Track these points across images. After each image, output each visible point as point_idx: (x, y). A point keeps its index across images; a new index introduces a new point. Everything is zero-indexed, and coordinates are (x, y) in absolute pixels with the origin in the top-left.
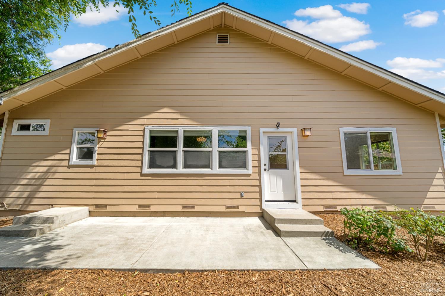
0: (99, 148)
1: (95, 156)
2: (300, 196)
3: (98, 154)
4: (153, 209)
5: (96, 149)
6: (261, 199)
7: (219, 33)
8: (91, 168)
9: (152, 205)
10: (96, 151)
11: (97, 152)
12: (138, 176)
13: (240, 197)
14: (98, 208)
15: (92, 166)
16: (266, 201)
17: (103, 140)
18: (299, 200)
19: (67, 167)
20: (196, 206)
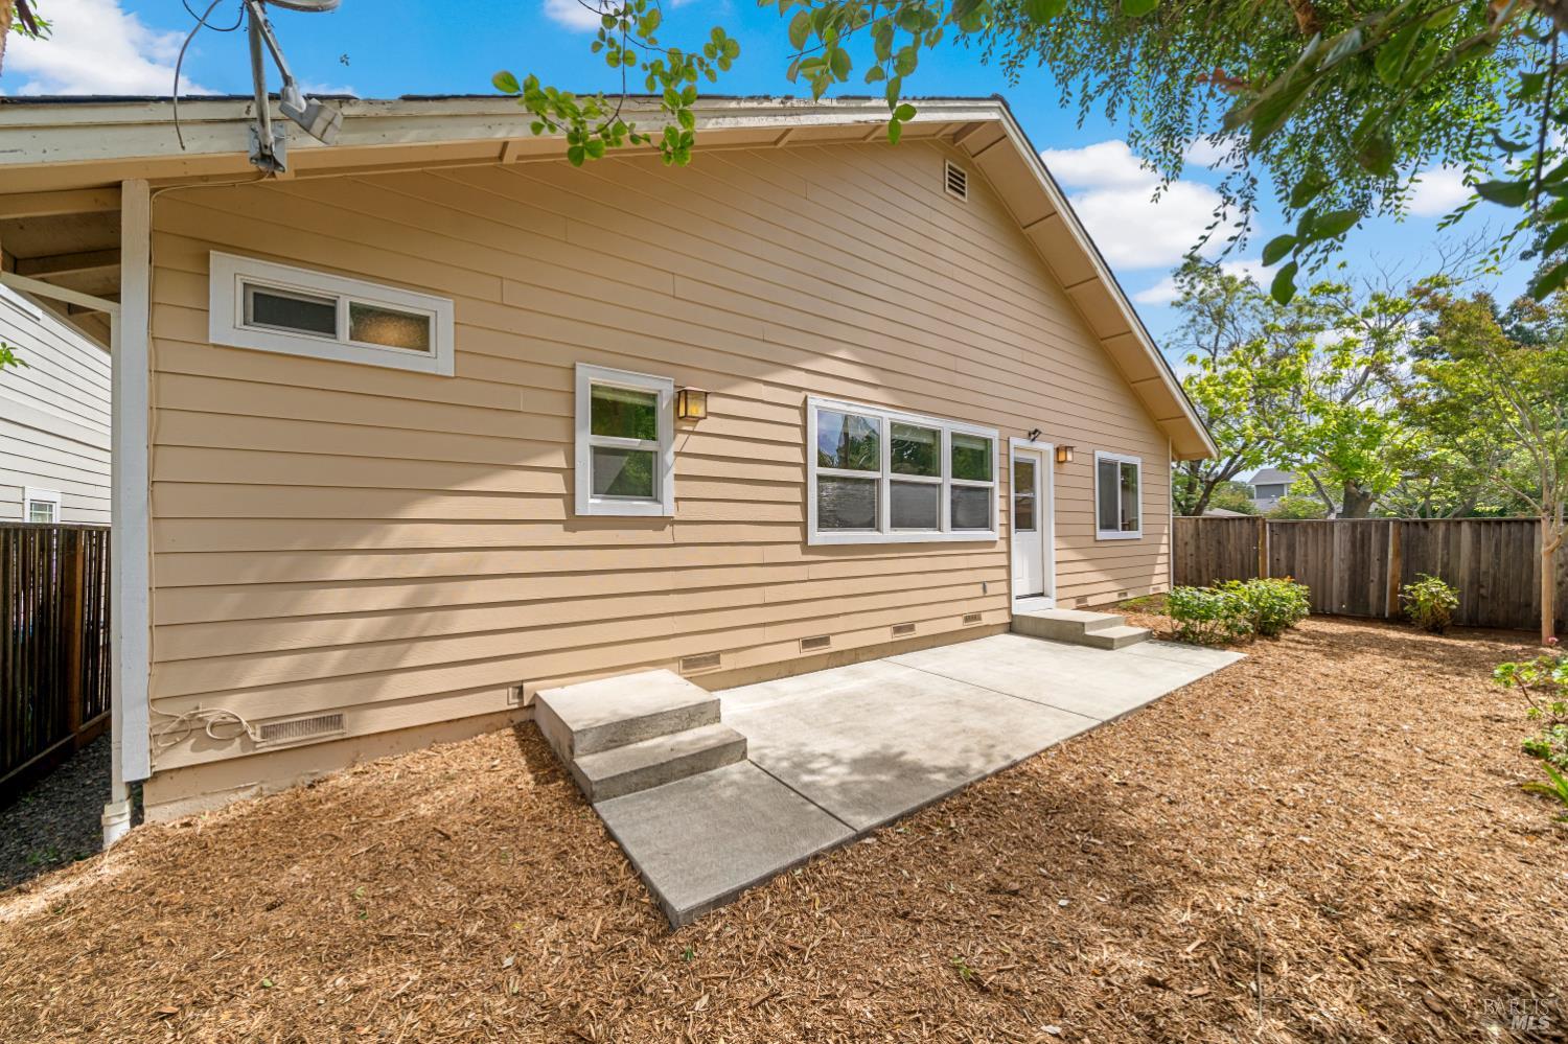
0: (677, 454)
1: (669, 488)
2: (1053, 581)
3: (678, 477)
4: (837, 644)
5: (669, 457)
6: (1009, 595)
7: (955, 162)
8: (655, 530)
9: (833, 634)
10: (669, 469)
11: (673, 471)
12: (795, 554)
13: (981, 593)
14: (694, 666)
15: (660, 523)
16: (1018, 598)
17: (690, 428)
18: (1054, 593)
19: (561, 526)
20: (916, 625)
